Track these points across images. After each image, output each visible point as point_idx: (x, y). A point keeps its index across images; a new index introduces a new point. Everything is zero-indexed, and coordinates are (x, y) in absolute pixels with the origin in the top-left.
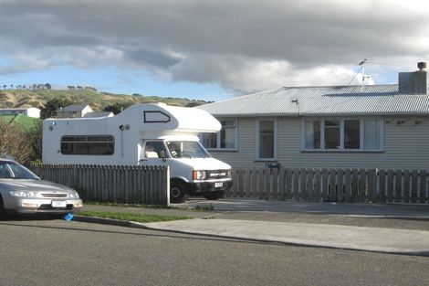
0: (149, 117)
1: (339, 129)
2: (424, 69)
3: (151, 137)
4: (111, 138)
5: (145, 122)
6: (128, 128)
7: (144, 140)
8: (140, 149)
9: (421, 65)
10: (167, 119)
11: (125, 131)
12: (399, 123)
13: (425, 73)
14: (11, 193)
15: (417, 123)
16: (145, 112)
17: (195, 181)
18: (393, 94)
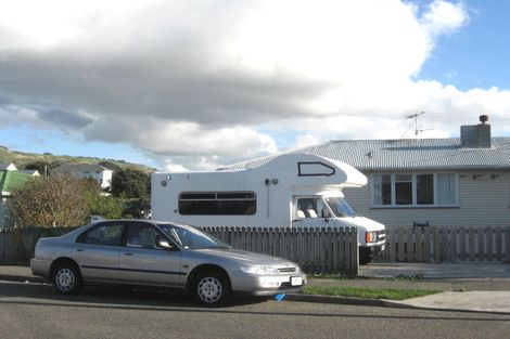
0: (305, 169)
1: (411, 184)
2: (487, 123)
3: (306, 193)
4: (251, 195)
5: (300, 175)
6: (275, 182)
7: (294, 197)
8: (293, 207)
9: (483, 118)
10: (331, 171)
11: (272, 186)
12: (475, 177)
13: (489, 126)
14: (243, 269)
15: (493, 177)
16: (299, 164)
17: (369, 244)
18: (457, 147)
